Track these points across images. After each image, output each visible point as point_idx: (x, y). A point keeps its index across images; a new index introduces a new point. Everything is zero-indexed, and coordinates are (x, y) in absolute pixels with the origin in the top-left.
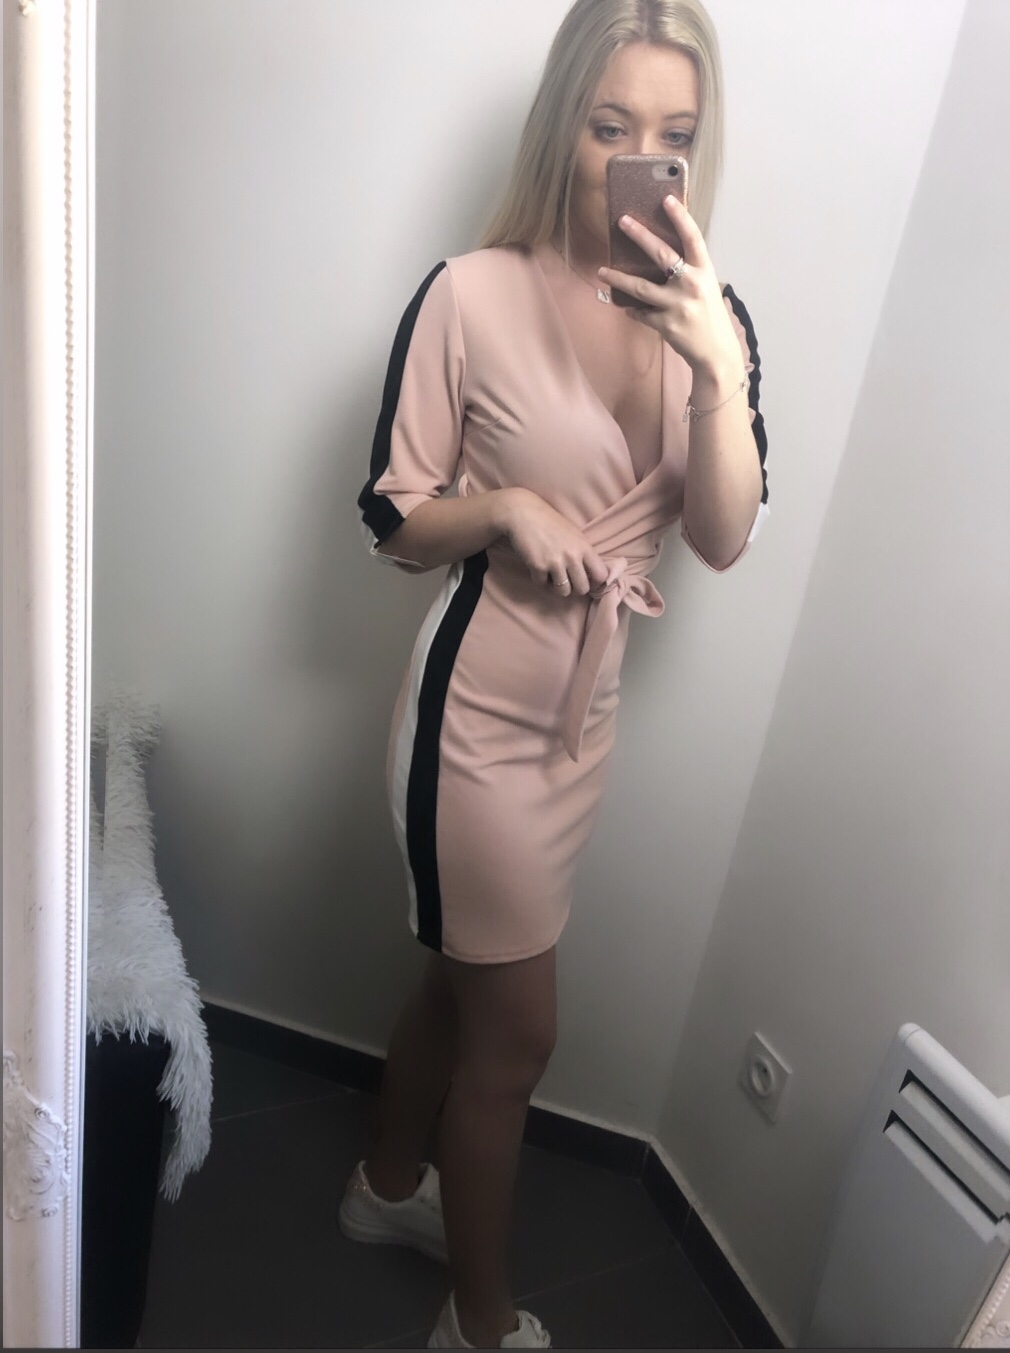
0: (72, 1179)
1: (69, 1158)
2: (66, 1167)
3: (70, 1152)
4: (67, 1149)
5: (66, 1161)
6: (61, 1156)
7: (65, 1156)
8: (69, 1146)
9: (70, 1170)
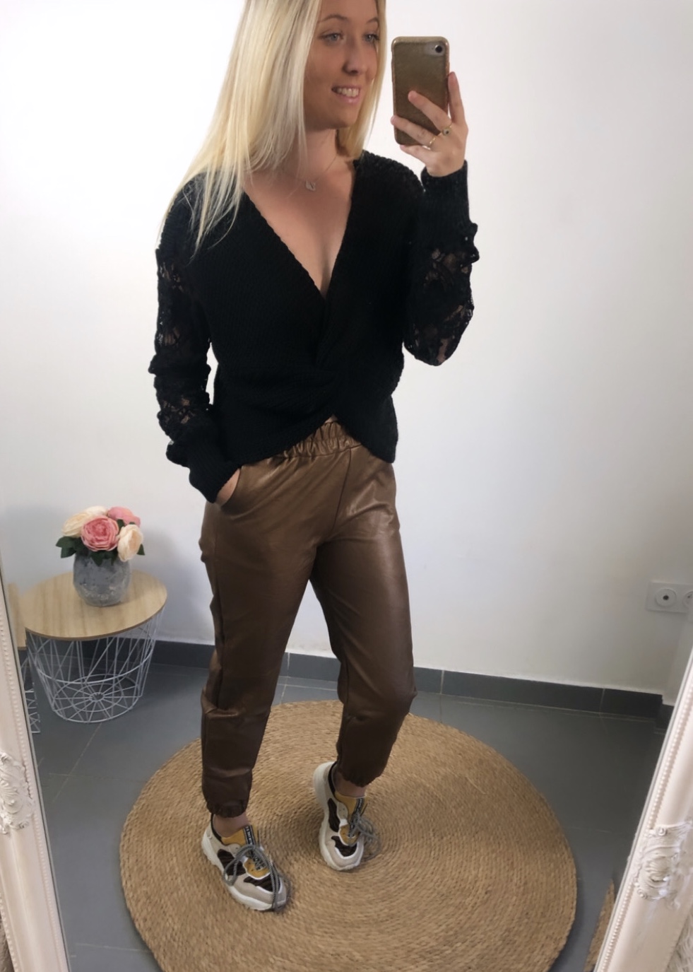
0: (35, 802)
1: (30, 788)
2: (30, 794)
3: (30, 784)
4: (26, 781)
5: (29, 790)
6: (24, 787)
7: (27, 788)
8: (29, 780)
9: (32, 796)
